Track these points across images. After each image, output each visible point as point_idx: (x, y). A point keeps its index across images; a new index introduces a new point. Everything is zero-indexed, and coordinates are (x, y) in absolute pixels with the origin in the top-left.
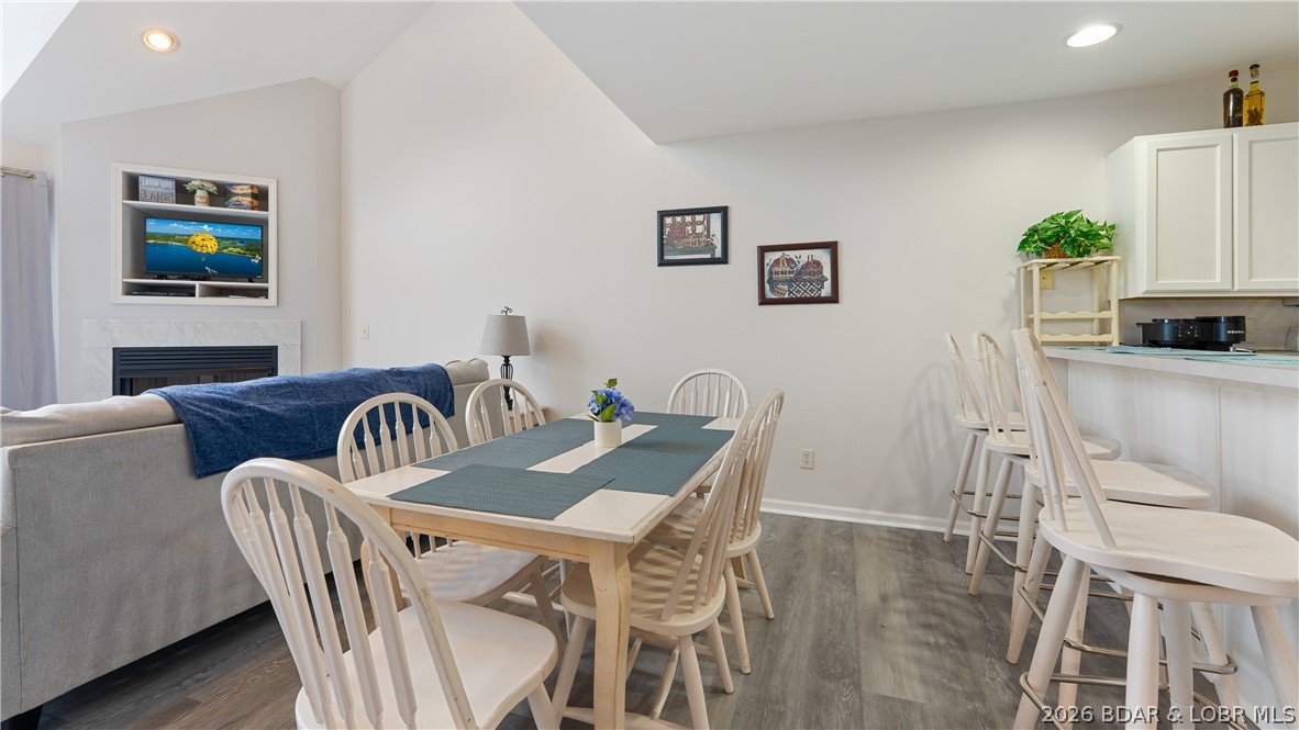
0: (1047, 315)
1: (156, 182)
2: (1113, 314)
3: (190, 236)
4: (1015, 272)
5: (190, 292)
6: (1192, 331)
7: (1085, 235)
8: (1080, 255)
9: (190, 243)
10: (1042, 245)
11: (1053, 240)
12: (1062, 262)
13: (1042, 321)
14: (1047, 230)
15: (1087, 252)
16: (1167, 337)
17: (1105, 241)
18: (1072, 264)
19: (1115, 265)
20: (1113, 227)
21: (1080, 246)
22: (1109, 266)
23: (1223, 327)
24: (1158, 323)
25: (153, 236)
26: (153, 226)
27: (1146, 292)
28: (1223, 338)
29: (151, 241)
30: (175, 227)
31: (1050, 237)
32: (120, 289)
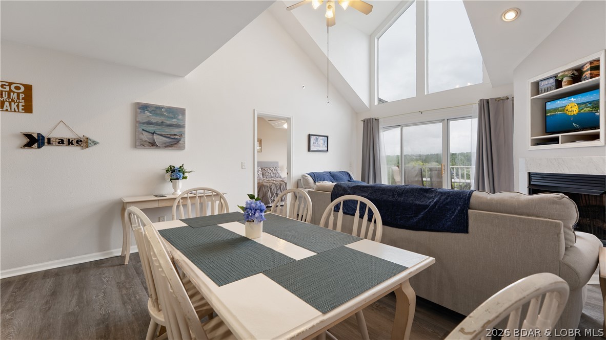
1: (546, 82)
3: (565, 107)
5: (556, 141)
9: (565, 110)
25: (550, 111)
26: (549, 106)
29: (549, 114)
30: (559, 103)
32: (529, 142)
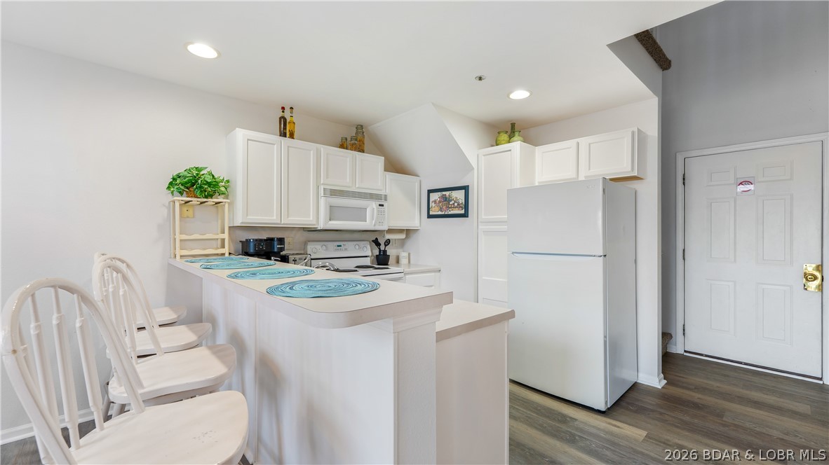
0: (184, 237)
2: (226, 236)
4: (167, 204)
6: (262, 246)
7: (209, 184)
8: (206, 197)
10: (182, 187)
11: (189, 185)
12: (195, 201)
13: (181, 240)
14: (185, 177)
15: (211, 196)
16: (252, 250)
17: (223, 189)
18: (201, 203)
19: (227, 205)
20: (228, 181)
21: (205, 191)
22: (224, 205)
23: (276, 243)
24: (248, 241)
27: (242, 223)
28: (276, 250)
31: (186, 183)
